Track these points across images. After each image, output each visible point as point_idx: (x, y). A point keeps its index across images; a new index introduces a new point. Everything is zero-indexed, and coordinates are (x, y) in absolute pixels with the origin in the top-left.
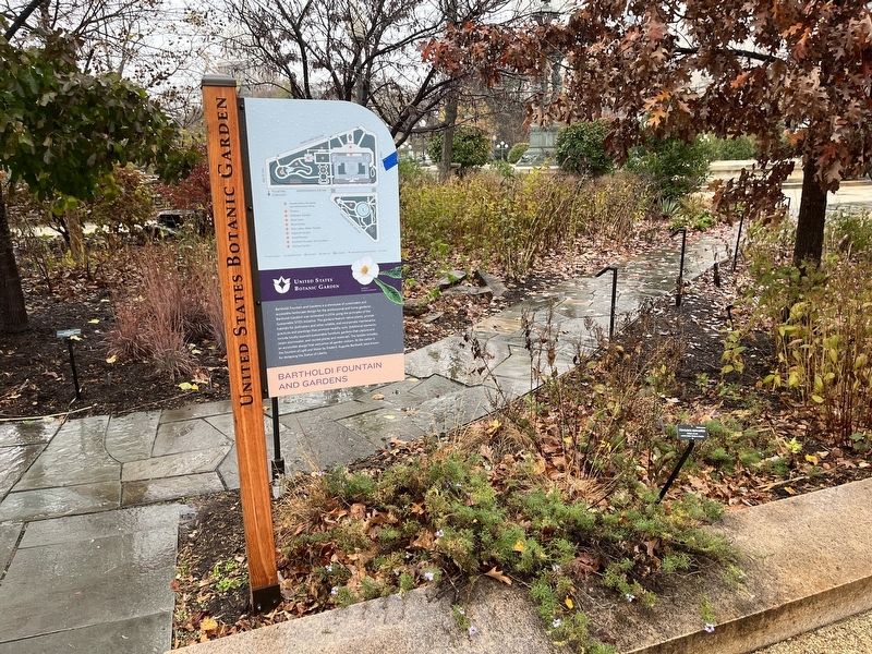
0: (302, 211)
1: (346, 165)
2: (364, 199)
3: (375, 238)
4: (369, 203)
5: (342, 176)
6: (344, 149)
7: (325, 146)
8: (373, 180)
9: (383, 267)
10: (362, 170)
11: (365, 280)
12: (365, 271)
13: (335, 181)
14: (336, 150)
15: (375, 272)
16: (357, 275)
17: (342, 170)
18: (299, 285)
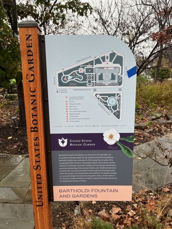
0: (76, 101)
1: (104, 75)
2: (113, 95)
3: (119, 118)
4: (117, 97)
5: (101, 81)
6: (103, 65)
7: (91, 63)
8: (120, 83)
9: (122, 135)
10: (113, 77)
11: (111, 142)
12: (111, 137)
13: (96, 84)
14: (98, 65)
15: (117, 138)
16: (106, 139)
17: (101, 77)
18: (72, 143)
